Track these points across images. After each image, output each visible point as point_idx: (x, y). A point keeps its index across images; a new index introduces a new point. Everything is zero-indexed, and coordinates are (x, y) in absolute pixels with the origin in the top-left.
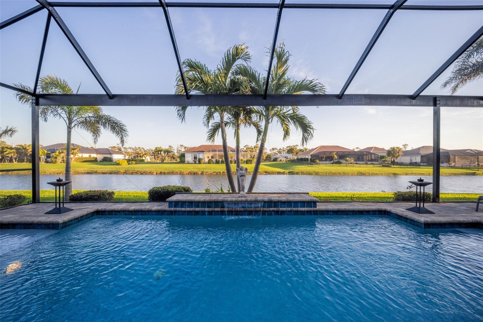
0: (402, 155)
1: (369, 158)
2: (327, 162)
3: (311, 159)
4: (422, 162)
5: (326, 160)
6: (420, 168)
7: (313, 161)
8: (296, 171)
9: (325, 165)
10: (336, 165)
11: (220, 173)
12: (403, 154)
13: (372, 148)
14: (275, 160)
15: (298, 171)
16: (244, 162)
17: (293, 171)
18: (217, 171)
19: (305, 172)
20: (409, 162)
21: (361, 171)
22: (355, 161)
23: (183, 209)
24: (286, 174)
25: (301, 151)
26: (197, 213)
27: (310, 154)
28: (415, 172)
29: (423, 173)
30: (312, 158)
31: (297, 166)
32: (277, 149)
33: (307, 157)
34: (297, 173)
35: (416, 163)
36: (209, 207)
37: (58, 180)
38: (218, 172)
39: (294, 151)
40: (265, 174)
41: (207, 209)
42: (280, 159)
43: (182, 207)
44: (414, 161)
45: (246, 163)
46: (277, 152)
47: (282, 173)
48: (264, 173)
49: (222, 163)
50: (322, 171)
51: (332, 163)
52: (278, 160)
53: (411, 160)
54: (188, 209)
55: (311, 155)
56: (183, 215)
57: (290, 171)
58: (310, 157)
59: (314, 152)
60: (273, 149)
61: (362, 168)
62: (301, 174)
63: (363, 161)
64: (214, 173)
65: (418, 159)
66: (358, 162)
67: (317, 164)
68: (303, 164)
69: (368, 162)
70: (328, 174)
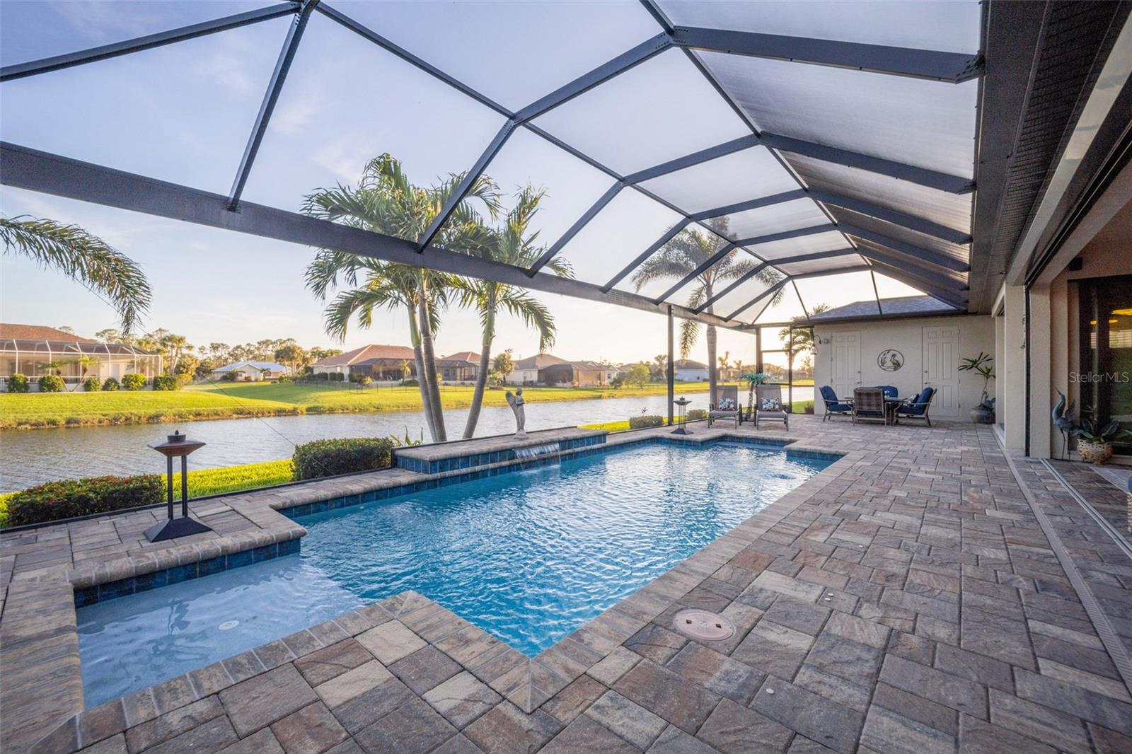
0: (516, 369)
1: (466, 374)
2: (388, 382)
3: (350, 376)
4: (539, 381)
5: (385, 378)
6: (541, 391)
7: (355, 381)
8: (327, 405)
9: (390, 389)
10: (410, 388)
11: (53, 422)
12: (518, 366)
13: (468, 353)
14: (231, 377)
15: (332, 406)
16: (145, 384)
17: (320, 405)
18: (34, 418)
19: (351, 408)
20: (522, 381)
21: (462, 399)
22: (444, 379)
23: (456, 472)
24: (302, 413)
25: (319, 355)
26: (475, 475)
27: (349, 363)
28: (537, 398)
29: (546, 398)
30: (355, 375)
31: (323, 394)
32: (227, 347)
33: (339, 370)
34: (332, 411)
35: (532, 382)
36: (492, 461)
37: (172, 439)
38: (41, 420)
39: (296, 356)
40: (238, 418)
41: (491, 466)
42: (244, 375)
43: (452, 468)
44: (529, 379)
45: (151, 387)
46: (227, 356)
47: (289, 411)
48: (235, 416)
49: (41, 390)
50: (388, 403)
51: (401, 385)
52: (240, 378)
53: (525, 378)
54: (464, 471)
55: (351, 366)
56: (453, 482)
57: (312, 405)
58: (346, 372)
59: (358, 359)
60: (215, 347)
61: (460, 394)
62: (341, 411)
63: (455, 379)
64: (20, 424)
65: (534, 376)
66: (448, 382)
67: (368, 386)
68: (335, 388)
69: (466, 382)
70: (401, 408)
